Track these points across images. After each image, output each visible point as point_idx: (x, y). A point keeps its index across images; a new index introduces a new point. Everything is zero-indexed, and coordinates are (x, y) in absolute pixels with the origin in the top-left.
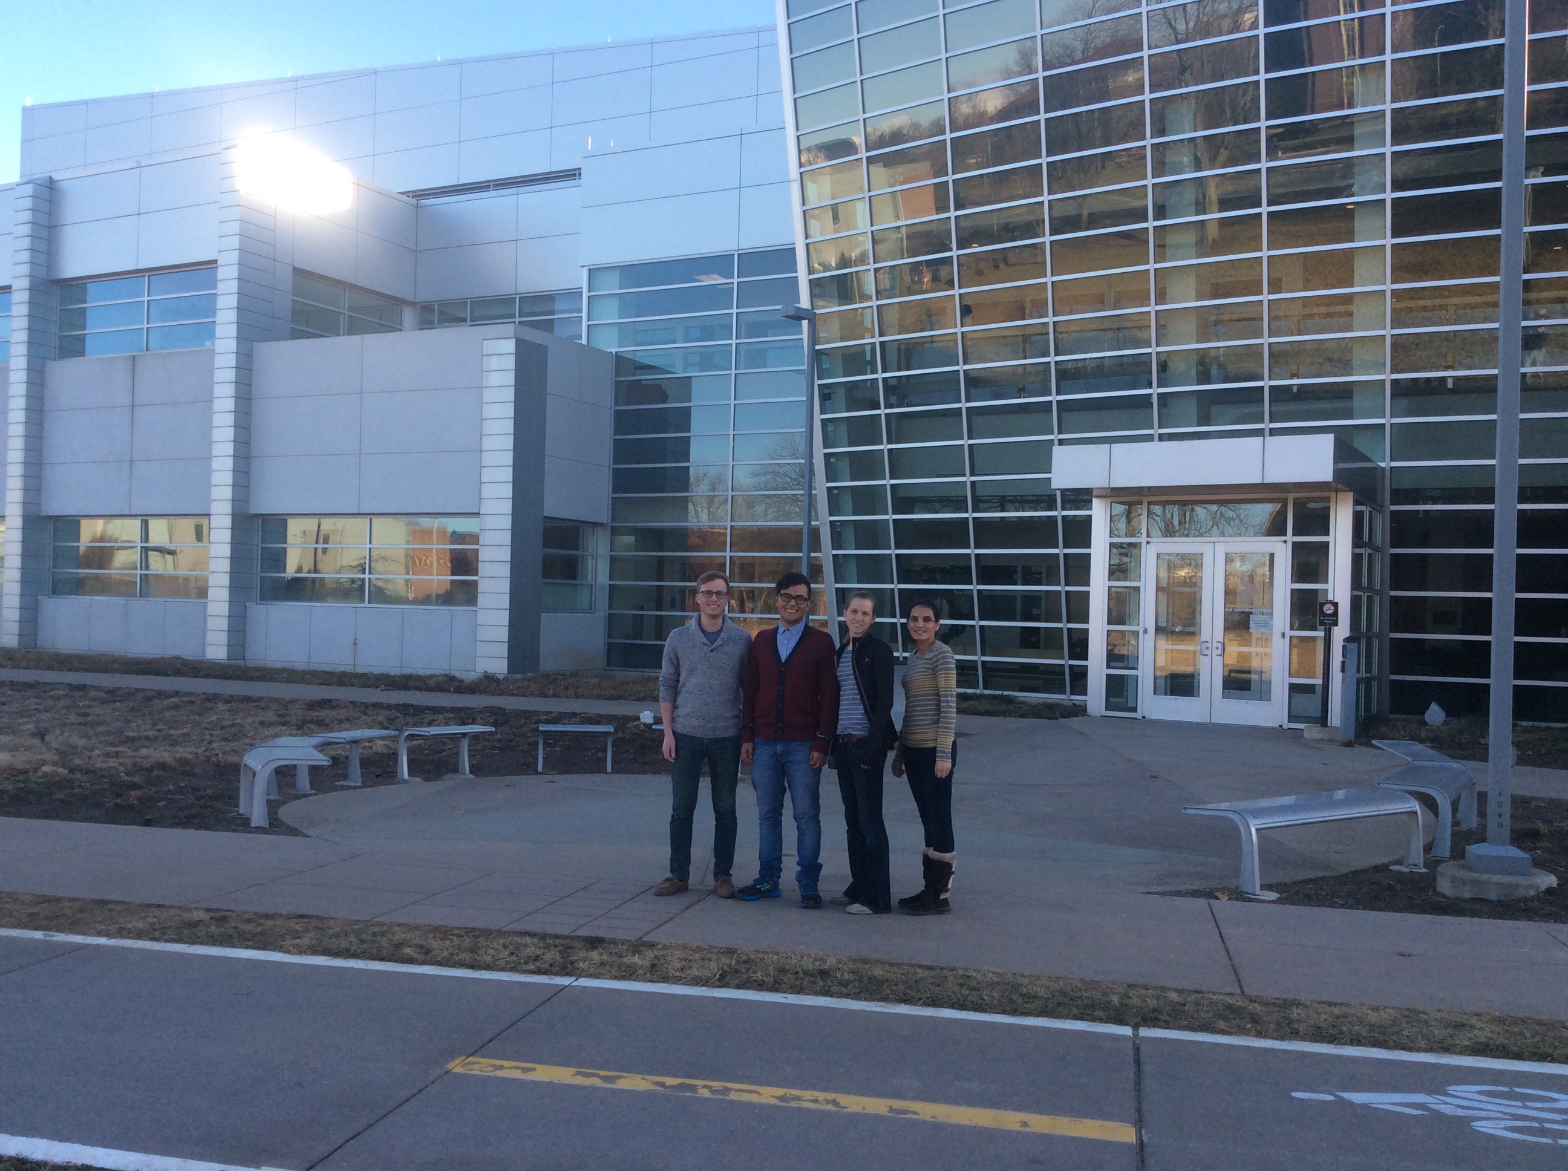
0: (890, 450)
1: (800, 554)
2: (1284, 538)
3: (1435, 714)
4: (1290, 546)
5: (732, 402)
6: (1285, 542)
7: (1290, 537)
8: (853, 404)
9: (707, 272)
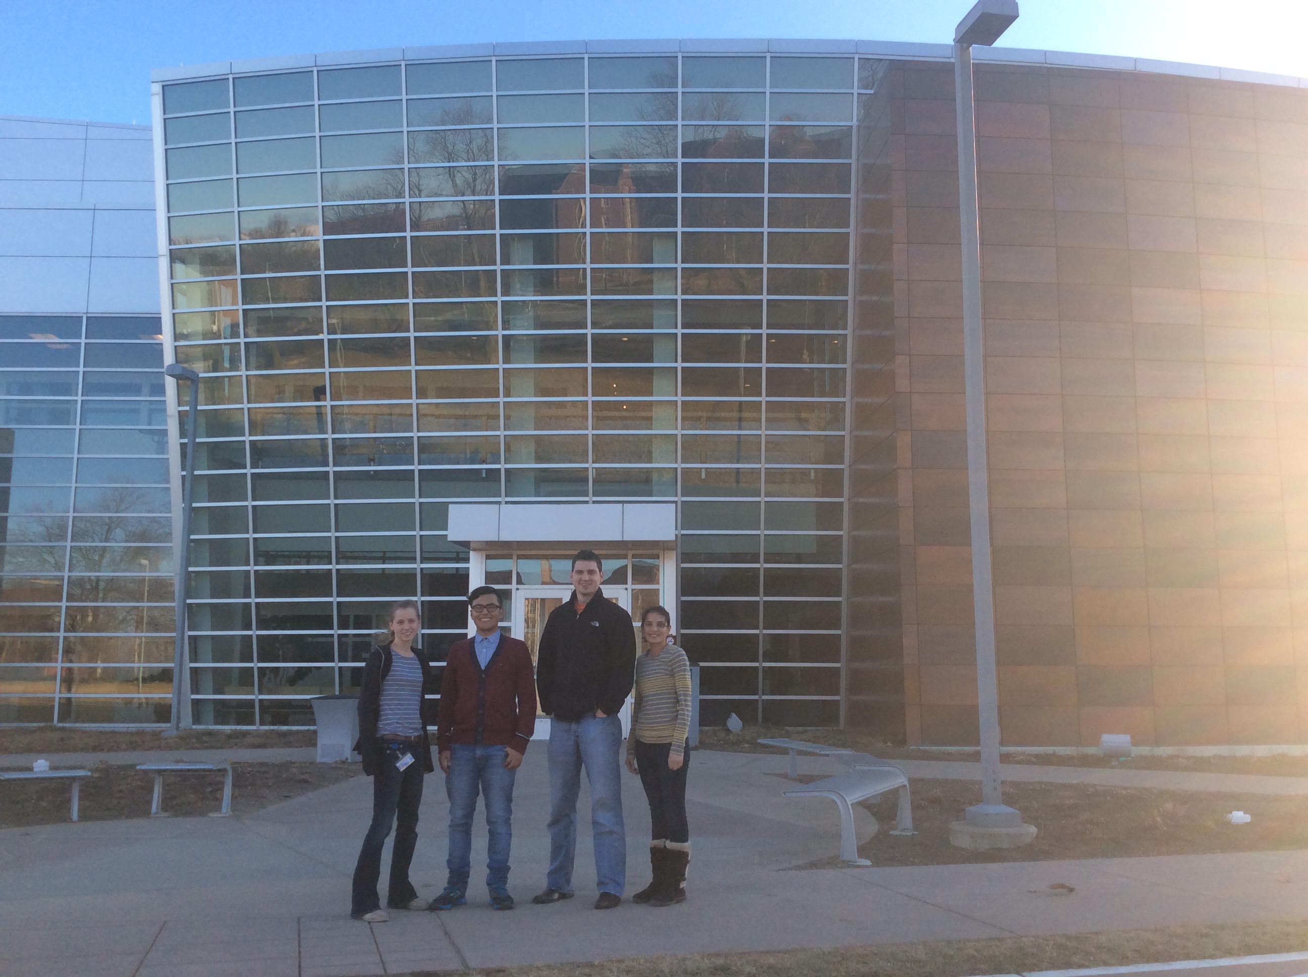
0: (254, 507)
1: (173, 604)
2: (625, 586)
3: (734, 722)
4: (630, 591)
5: (76, 456)
6: (626, 589)
7: (630, 585)
8: (215, 462)
9: (43, 331)
